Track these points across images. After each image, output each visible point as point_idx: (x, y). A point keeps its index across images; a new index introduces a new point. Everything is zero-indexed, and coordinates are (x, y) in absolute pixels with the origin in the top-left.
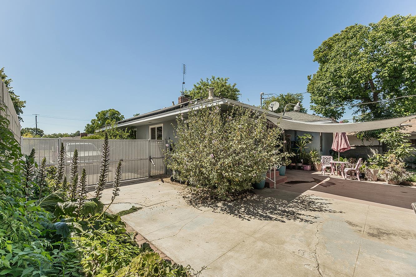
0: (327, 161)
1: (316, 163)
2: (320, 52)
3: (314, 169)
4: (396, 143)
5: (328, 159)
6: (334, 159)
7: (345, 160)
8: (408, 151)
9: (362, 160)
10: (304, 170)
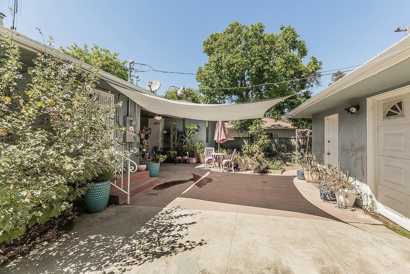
0: (209, 153)
1: (201, 155)
2: (208, 43)
3: (199, 162)
4: (259, 135)
5: (210, 150)
6: (215, 151)
7: (224, 151)
8: (266, 142)
9: (236, 151)
10: (189, 163)
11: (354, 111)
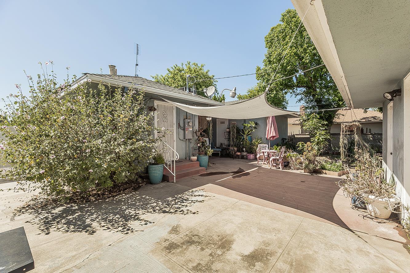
0: (263, 150)
3: (255, 158)
5: (264, 147)
7: (279, 148)
10: (247, 159)
11: (389, 98)
